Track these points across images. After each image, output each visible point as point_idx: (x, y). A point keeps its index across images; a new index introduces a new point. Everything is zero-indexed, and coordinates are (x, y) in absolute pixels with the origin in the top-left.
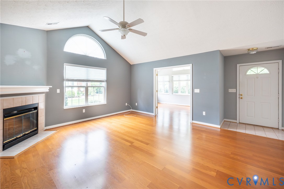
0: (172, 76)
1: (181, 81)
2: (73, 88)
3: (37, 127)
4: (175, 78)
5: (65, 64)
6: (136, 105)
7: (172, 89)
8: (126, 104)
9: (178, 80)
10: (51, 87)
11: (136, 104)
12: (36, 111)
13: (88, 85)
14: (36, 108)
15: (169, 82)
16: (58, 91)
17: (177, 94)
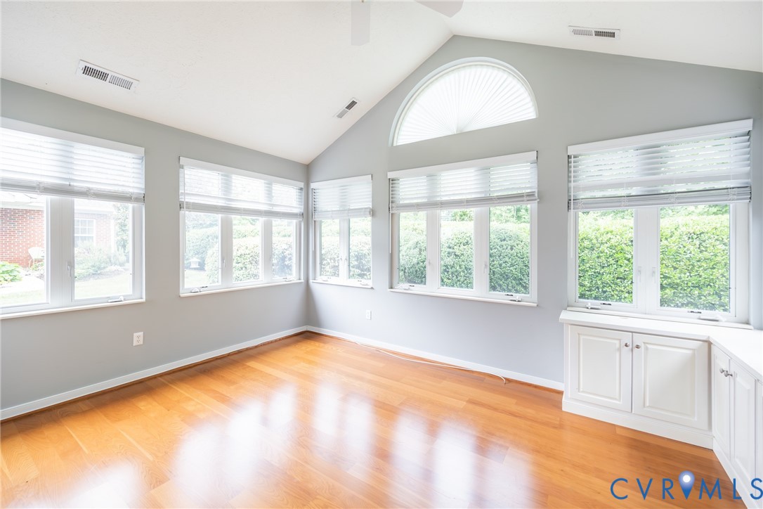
0: (391, 175)
1: (443, 205)
4: (411, 187)
7: (392, 256)
9: (425, 200)
15: (373, 213)
17: (418, 289)
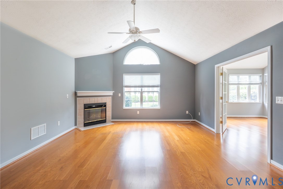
2: (136, 93)
3: (106, 118)
5: (124, 74)
6: (199, 115)
8: (187, 112)
10: (114, 92)
11: (199, 113)
12: (105, 108)
13: (142, 91)
14: (105, 106)
16: (120, 95)
